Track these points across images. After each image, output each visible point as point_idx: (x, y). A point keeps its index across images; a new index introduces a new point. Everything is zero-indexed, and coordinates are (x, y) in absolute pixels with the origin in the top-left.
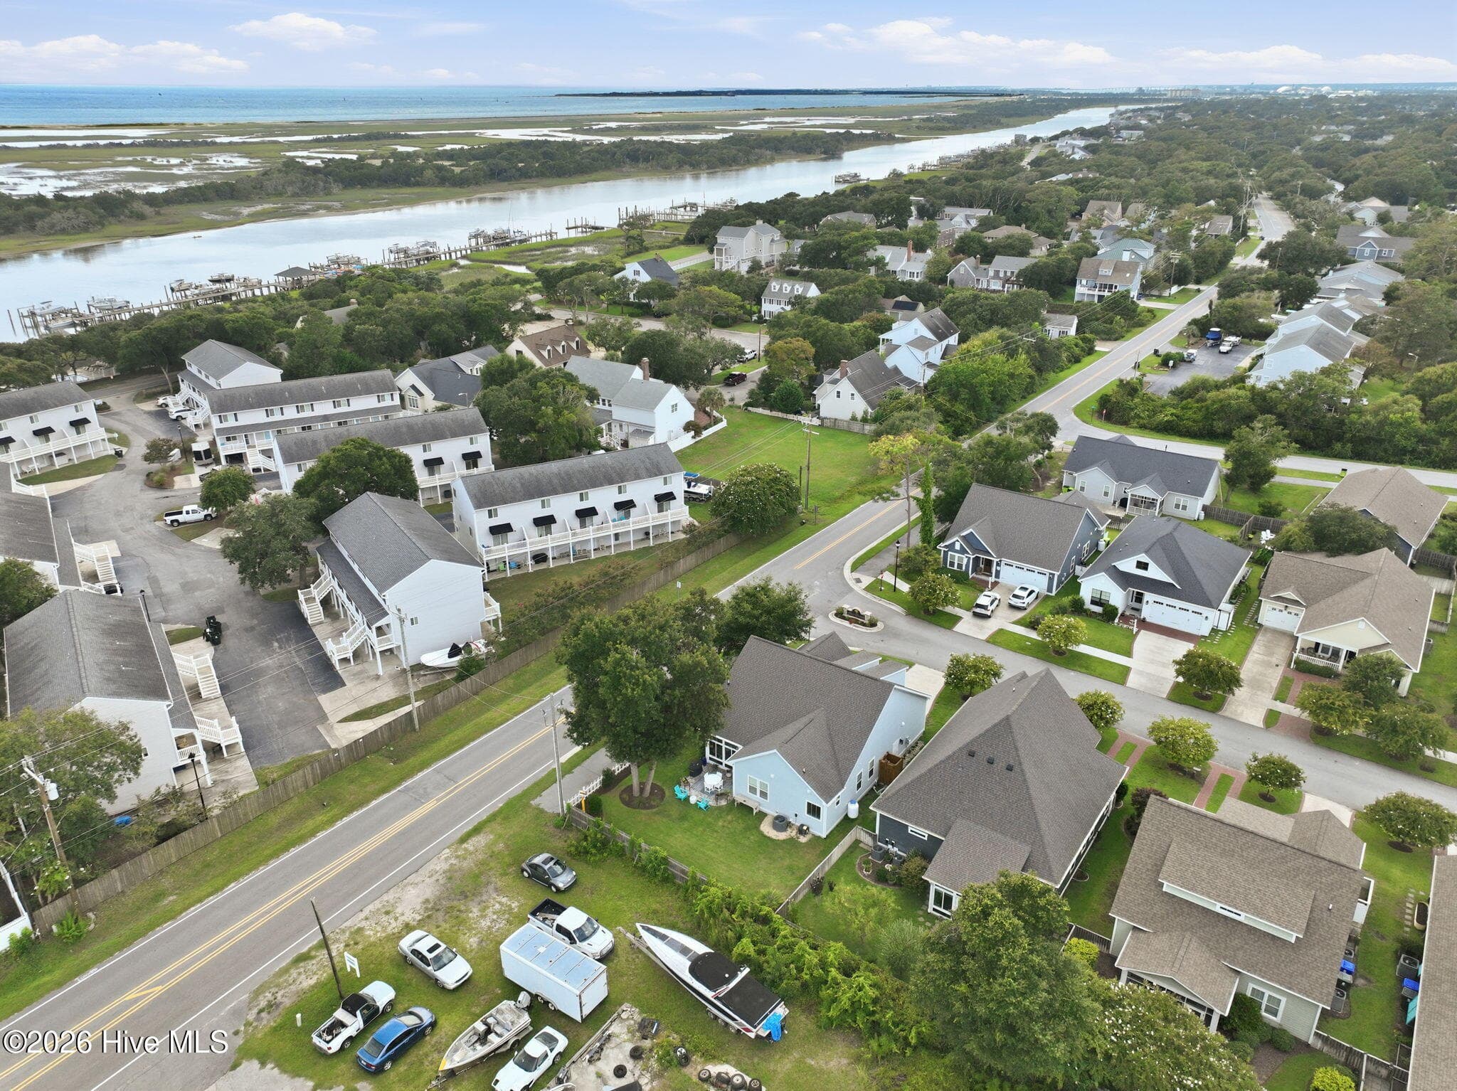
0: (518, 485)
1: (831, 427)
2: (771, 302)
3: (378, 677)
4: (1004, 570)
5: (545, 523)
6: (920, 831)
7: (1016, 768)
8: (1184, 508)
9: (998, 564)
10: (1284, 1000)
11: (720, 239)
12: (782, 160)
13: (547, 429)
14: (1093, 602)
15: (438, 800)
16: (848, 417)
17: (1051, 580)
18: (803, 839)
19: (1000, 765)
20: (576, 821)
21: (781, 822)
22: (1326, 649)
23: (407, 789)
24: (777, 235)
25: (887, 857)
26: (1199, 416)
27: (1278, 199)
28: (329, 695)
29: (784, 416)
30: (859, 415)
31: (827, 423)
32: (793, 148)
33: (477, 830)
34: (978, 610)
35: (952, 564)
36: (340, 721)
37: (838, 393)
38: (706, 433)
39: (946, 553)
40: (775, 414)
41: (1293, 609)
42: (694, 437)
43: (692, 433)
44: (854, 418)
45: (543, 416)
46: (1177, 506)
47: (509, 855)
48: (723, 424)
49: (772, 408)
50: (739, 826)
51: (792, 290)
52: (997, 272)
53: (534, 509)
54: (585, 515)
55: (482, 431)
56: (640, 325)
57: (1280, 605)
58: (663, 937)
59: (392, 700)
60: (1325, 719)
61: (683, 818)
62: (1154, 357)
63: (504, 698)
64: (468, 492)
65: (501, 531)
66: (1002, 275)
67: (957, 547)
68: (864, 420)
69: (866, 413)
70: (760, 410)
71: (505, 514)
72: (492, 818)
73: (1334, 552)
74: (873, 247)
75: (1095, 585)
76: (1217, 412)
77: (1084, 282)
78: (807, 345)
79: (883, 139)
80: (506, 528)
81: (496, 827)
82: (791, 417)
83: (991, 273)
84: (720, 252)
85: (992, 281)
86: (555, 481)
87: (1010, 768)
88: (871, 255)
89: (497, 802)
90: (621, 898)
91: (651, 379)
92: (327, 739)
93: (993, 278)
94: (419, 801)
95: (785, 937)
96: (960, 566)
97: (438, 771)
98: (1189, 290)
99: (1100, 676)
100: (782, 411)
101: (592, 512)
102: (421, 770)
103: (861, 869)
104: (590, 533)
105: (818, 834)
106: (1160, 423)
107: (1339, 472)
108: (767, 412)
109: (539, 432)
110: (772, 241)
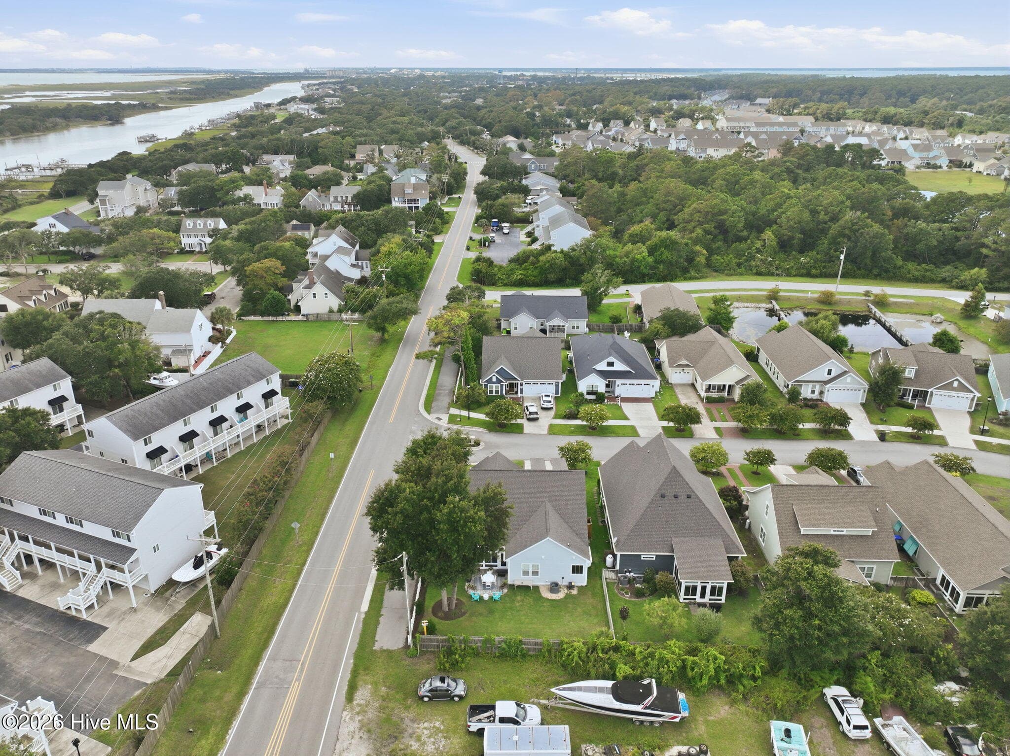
0: (159, 412)
1: (316, 320)
2: (189, 236)
3: (134, 610)
4: (525, 387)
5: (188, 438)
6: (648, 556)
7: (693, 495)
8: (578, 327)
9: (521, 385)
10: (875, 567)
11: (101, 192)
12: (76, 126)
13: (127, 362)
14: (588, 394)
15: (298, 680)
16: (326, 310)
17: (557, 386)
18: (575, 592)
19: (683, 497)
20: (426, 646)
21: (554, 587)
22: (714, 388)
23: (261, 685)
24: (149, 185)
25: (631, 581)
26: (535, 273)
27: (458, 138)
28: (96, 642)
29: (274, 318)
30: (335, 308)
31: (311, 318)
32: (80, 117)
33: (352, 688)
34: (532, 416)
35: (491, 392)
36: (133, 659)
37: (314, 294)
38: (228, 341)
39: (486, 386)
40: (266, 318)
41: (687, 370)
42: (222, 347)
43: (220, 344)
44: (331, 311)
45: (120, 352)
46: (573, 327)
47: (397, 692)
48: (234, 333)
49: (262, 315)
50: (530, 600)
51: (205, 224)
52: (336, 198)
53: (179, 428)
54: (217, 423)
55: (63, 377)
56: (109, 268)
57: (679, 369)
58: (580, 689)
59: (168, 622)
60: (752, 423)
61: (491, 612)
62: (472, 242)
63: (263, 584)
64: (120, 428)
65: (155, 454)
66: (339, 199)
67: (494, 379)
68: (340, 311)
69: (340, 305)
70: (252, 318)
71: (158, 439)
72: (355, 674)
73: (682, 335)
74: (239, 187)
75: (587, 383)
76: (548, 269)
77: (396, 199)
78: (278, 263)
79: (149, 108)
80: (161, 451)
81: (362, 677)
82: (280, 318)
83: (332, 199)
84: (103, 202)
85: (333, 205)
86: (188, 401)
87: (689, 497)
88: (240, 193)
89: (346, 663)
90: (505, 682)
91: (168, 308)
92: (137, 678)
93: (334, 202)
94: (282, 687)
95: (641, 652)
96: (497, 392)
97: (273, 659)
98: (454, 198)
99: (624, 435)
100: (273, 316)
101: (222, 419)
102: (257, 664)
103: (623, 594)
104: (226, 436)
105: (580, 584)
106: (516, 280)
107: (624, 292)
108: (259, 318)
109: (120, 366)
110: (146, 190)
